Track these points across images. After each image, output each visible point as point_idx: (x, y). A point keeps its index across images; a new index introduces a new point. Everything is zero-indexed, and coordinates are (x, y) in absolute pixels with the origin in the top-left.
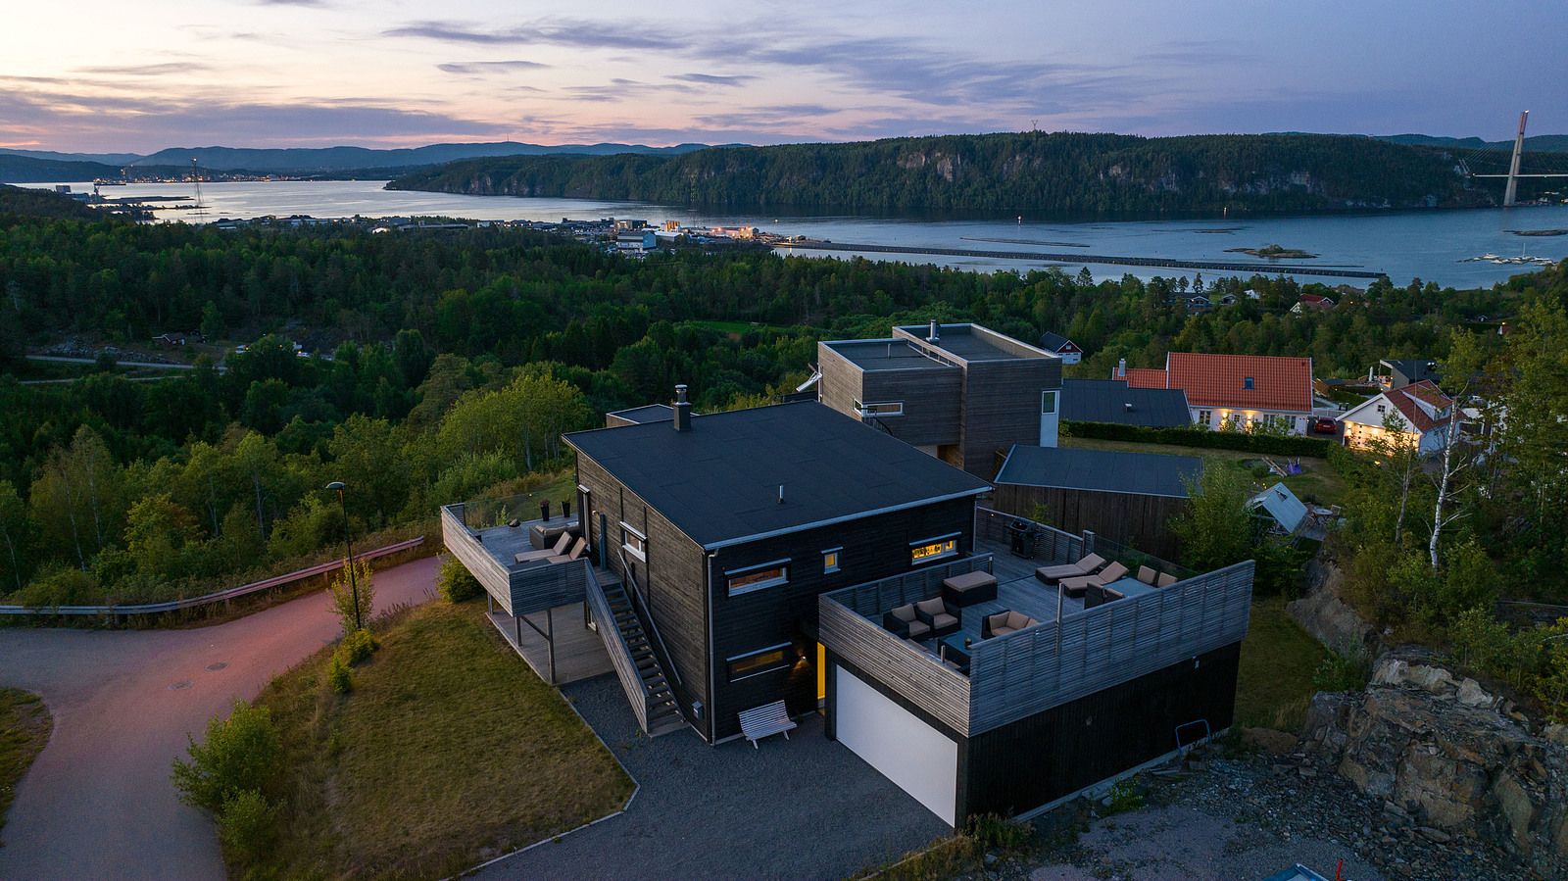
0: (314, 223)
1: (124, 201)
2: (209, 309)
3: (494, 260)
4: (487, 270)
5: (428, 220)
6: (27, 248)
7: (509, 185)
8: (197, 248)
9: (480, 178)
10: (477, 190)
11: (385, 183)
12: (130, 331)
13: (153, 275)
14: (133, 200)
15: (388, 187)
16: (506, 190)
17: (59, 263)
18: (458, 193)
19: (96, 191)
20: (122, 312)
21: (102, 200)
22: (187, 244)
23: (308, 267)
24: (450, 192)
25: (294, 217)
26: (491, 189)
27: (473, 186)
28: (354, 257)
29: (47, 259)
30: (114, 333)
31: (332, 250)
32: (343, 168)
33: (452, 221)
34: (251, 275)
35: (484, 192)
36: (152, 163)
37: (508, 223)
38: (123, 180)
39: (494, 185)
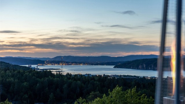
0: (91, 76)
1: (43, 70)
2: (51, 95)
3: (142, 85)
4: (139, 88)
5: (124, 76)
6: (8, 76)
7: (151, 67)
8: (52, 78)
9: (142, 65)
10: (141, 68)
11: (114, 66)
12: (28, 101)
13: (38, 84)
14: (45, 69)
15: (115, 67)
16: (150, 68)
17: (14, 81)
18: (135, 69)
19: (37, 67)
20: (28, 95)
21: (38, 69)
22: (50, 76)
23: (83, 85)
24: (133, 69)
25: (86, 74)
26: (145, 68)
27: (140, 67)
28: (98, 82)
29: (12, 79)
30: (24, 102)
31: (91, 80)
32: (103, 62)
33: (132, 76)
34: (65, 86)
35: (143, 69)
36: (52, 60)
37: (149, 78)
38: (45, 64)
39: (146, 67)
